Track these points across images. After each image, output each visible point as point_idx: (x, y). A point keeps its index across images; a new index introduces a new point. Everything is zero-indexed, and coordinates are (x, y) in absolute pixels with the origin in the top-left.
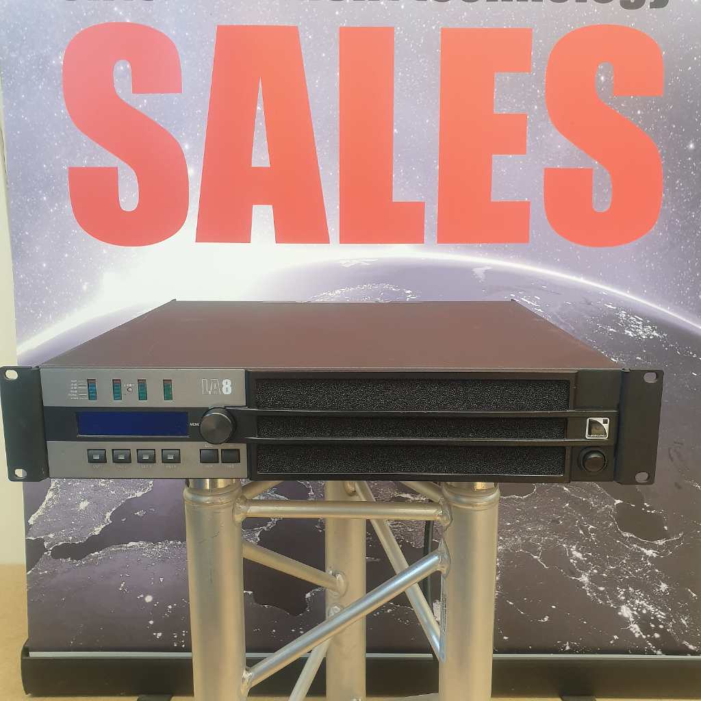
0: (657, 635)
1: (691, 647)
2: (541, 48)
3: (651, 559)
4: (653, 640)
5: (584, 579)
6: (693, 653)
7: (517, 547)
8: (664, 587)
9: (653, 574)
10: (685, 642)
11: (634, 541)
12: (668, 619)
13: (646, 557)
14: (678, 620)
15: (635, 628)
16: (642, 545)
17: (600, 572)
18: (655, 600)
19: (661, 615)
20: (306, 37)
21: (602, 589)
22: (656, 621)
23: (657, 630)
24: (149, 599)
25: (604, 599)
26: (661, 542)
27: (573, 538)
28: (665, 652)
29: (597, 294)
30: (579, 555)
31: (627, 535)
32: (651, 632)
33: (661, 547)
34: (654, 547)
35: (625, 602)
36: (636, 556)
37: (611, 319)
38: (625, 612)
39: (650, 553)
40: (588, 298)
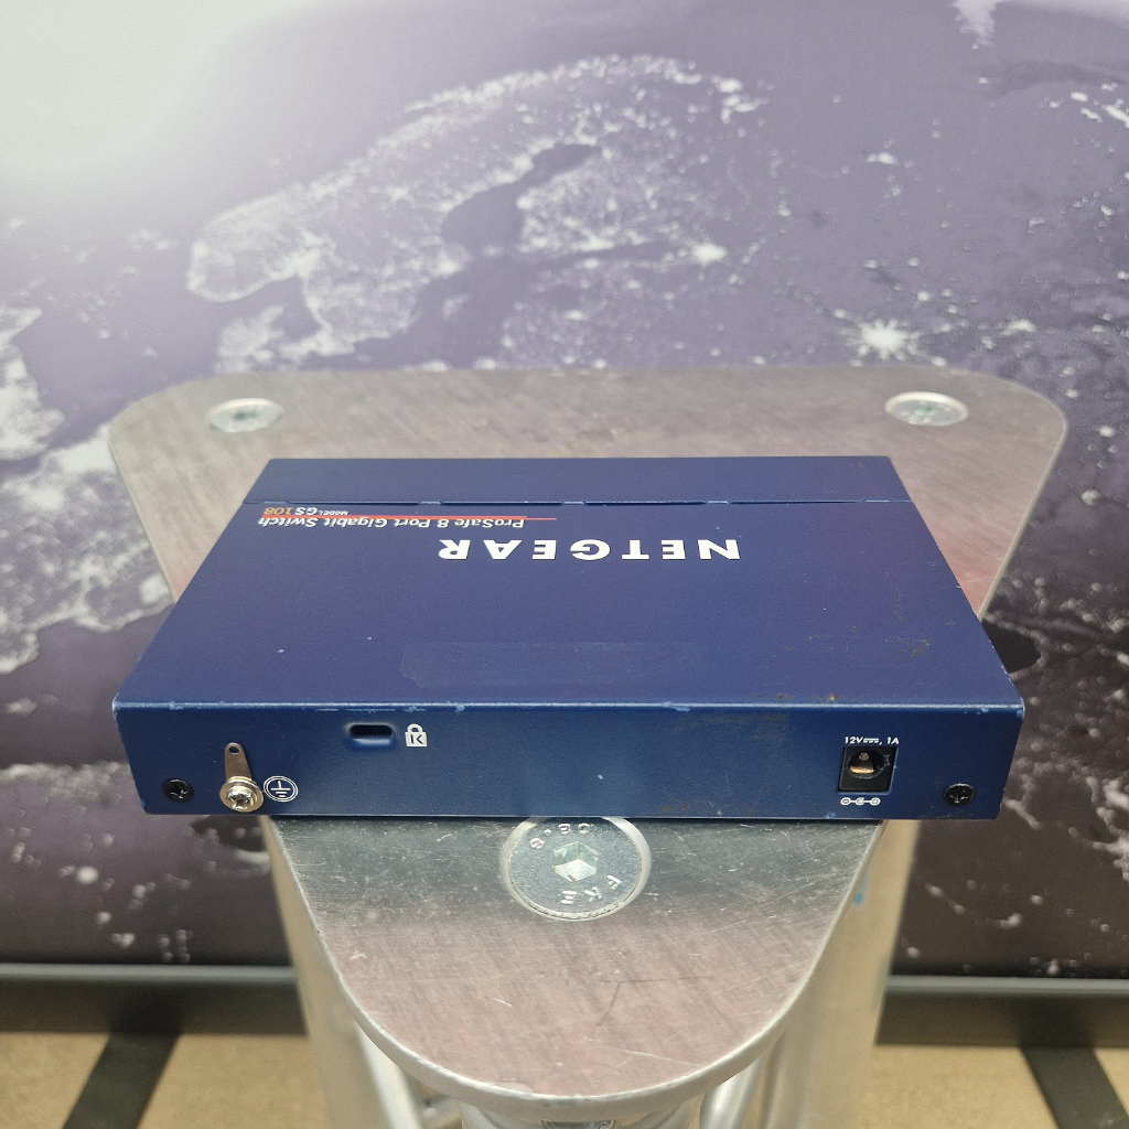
24: (88, 875)
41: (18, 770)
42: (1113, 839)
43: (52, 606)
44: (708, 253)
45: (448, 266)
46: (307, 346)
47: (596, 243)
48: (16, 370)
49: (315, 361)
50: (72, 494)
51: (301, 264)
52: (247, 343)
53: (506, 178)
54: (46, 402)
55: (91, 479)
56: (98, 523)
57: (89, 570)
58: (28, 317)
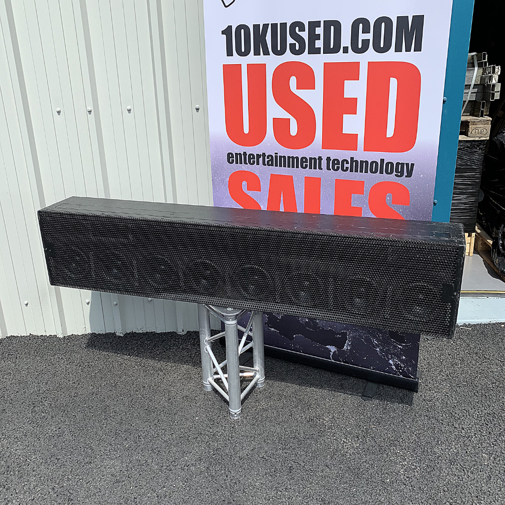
1: (412, 376)
2: (367, 188)
4: (400, 372)
5: (378, 349)
6: (412, 378)
9: (400, 353)
10: (410, 375)
11: (395, 342)
12: (405, 367)
13: (398, 348)
14: (408, 368)
15: (394, 367)
16: (397, 344)
17: (383, 349)
18: (401, 361)
19: (403, 365)
20: (295, 179)
21: (383, 354)
22: (401, 367)
23: (401, 369)
25: (384, 357)
26: (404, 344)
27: (375, 337)
28: (403, 376)
31: (392, 340)
32: (399, 369)
33: (404, 346)
34: (401, 345)
35: (391, 359)
36: (395, 347)
38: (391, 362)
39: (400, 347)
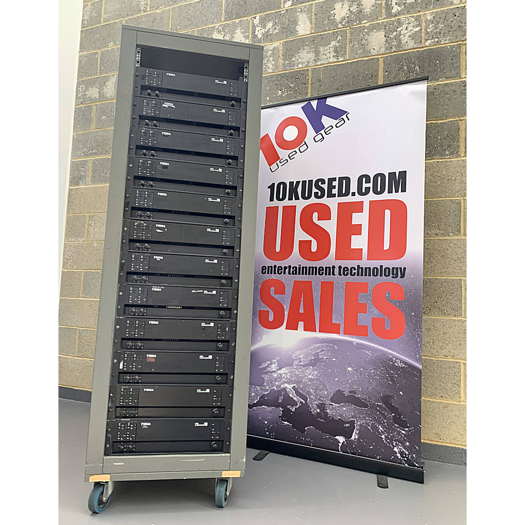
0: (406, 459)
1: (417, 465)
2: (371, 287)
3: (404, 434)
4: (404, 460)
5: (383, 437)
6: (417, 467)
7: (363, 423)
8: (408, 444)
9: (404, 439)
10: (415, 463)
11: (399, 428)
14: (412, 455)
15: (399, 455)
16: (401, 429)
17: (388, 436)
18: (406, 448)
19: (407, 453)
20: (313, 283)
21: (388, 441)
23: (406, 457)
24: (266, 422)
25: (389, 445)
26: (407, 429)
27: (380, 423)
28: (408, 465)
29: (387, 352)
30: (382, 429)
31: (396, 425)
32: (404, 457)
33: (407, 431)
35: (396, 446)
36: (399, 433)
37: (391, 360)
38: (396, 449)
39: (403, 432)
40: (384, 353)
41: (263, 406)
42: (382, 435)
43: (272, 387)
44: (334, 359)
45: (313, 358)
46: (300, 364)
47: (325, 357)
48: (276, 363)
49: (301, 365)
50: (278, 375)
51: (301, 356)
52: (296, 362)
53: (318, 351)
54: (278, 366)
55: (280, 374)
56: (279, 378)
57: (277, 383)
58: (279, 358)
